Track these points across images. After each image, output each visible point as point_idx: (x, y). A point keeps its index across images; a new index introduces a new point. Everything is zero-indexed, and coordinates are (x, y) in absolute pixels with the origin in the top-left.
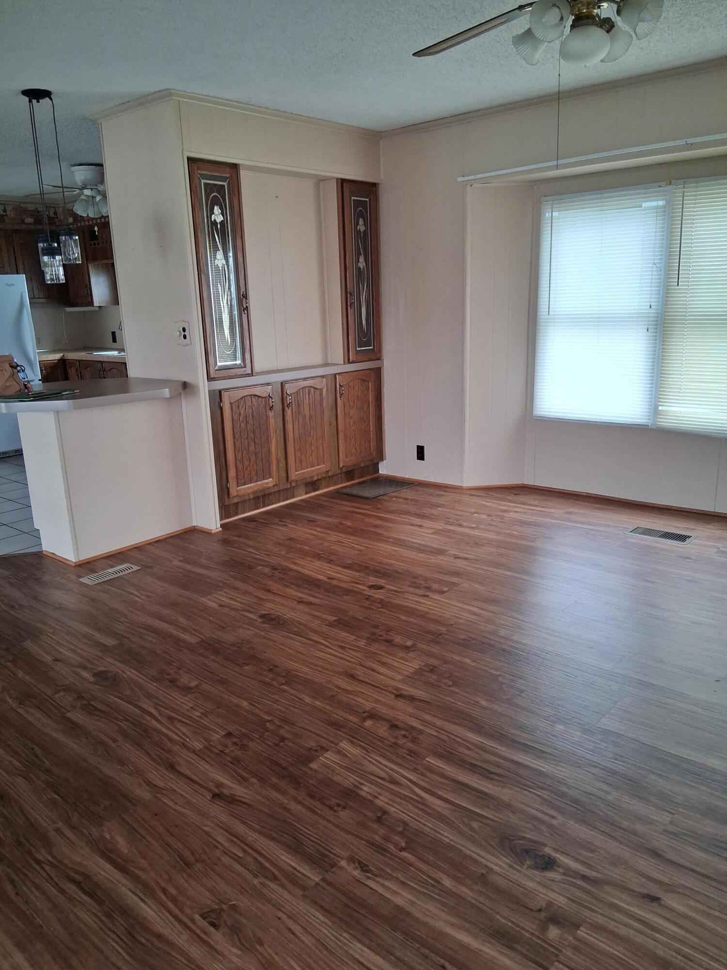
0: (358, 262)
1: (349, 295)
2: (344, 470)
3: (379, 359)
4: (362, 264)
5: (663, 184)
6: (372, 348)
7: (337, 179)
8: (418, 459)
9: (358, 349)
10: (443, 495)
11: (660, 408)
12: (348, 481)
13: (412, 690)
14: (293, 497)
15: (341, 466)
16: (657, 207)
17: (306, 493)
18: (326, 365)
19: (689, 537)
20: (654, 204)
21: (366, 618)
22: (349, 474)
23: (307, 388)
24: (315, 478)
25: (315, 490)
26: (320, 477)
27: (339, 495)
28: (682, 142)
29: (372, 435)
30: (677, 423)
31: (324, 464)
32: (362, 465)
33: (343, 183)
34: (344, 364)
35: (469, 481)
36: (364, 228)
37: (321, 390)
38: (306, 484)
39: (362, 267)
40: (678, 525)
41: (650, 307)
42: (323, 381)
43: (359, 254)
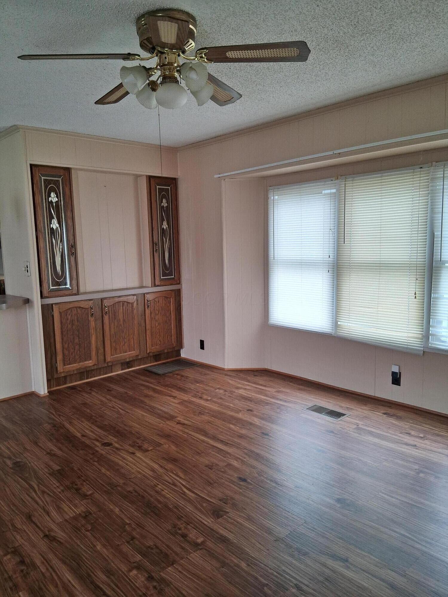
0: (162, 224)
1: (154, 245)
2: (151, 354)
3: (179, 284)
4: (165, 226)
5: (334, 179)
6: (173, 277)
7: (146, 176)
8: (201, 349)
9: (162, 278)
11: (339, 323)
12: (156, 361)
13: (59, 531)
14: (112, 372)
15: (148, 352)
16: (331, 194)
17: (122, 370)
18: (142, 287)
19: (344, 415)
20: (329, 191)
21: (79, 469)
22: (157, 357)
23: (122, 303)
24: (128, 360)
25: (129, 368)
26: (131, 359)
27: (147, 372)
29: (173, 332)
30: (348, 334)
31: (134, 351)
32: (166, 351)
33: (150, 178)
34: (152, 287)
35: (229, 364)
36: (167, 205)
37: (132, 304)
38: (122, 364)
39: (165, 228)
41: (329, 257)
42: (134, 298)
43: (163, 220)
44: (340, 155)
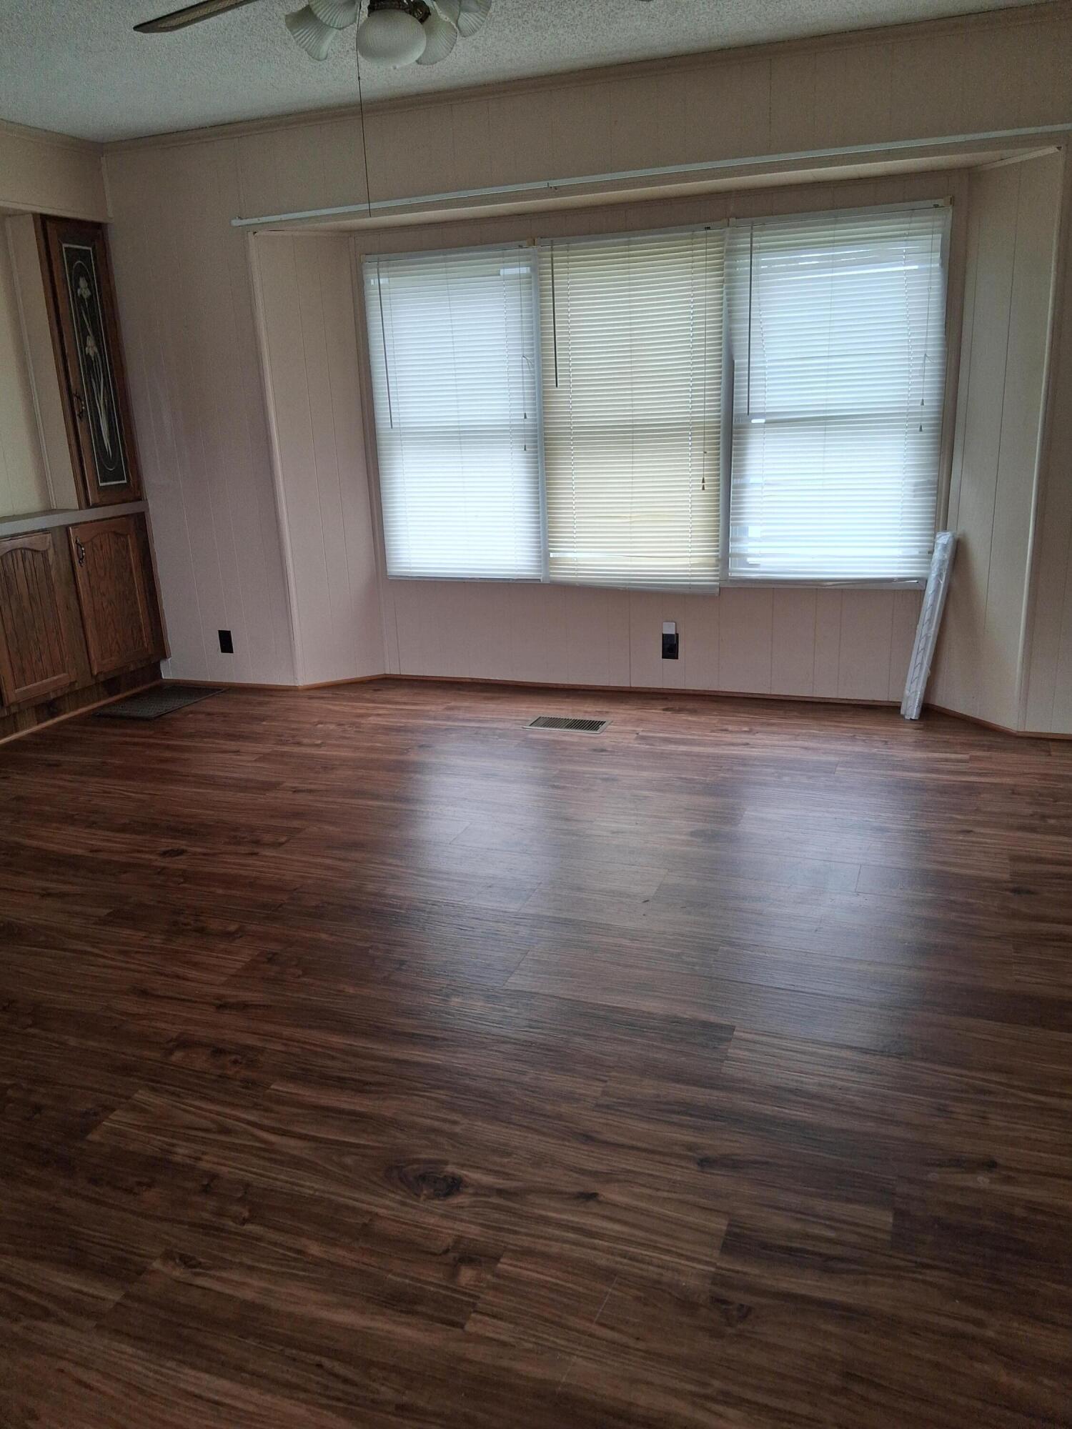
0: (85, 346)
1: (75, 399)
2: (101, 678)
3: (139, 499)
4: (91, 349)
5: (524, 243)
6: (125, 481)
7: (35, 215)
8: (222, 651)
9: (101, 484)
10: (268, 703)
11: (552, 555)
12: (111, 695)
13: (241, 993)
14: (17, 731)
15: (95, 673)
16: (520, 277)
17: (39, 722)
18: (48, 511)
19: (602, 723)
20: (515, 271)
21: (159, 902)
22: (110, 684)
23: (19, 551)
24: (52, 696)
25: (53, 716)
26: (60, 694)
27: (99, 718)
28: (543, 185)
29: (143, 619)
30: (574, 574)
31: (64, 672)
32: (132, 668)
33: (44, 221)
34: (80, 508)
35: (305, 677)
36: (89, 293)
37: (44, 554)
38: (38, 708)
39: (92, 354)
40: (589, 710)
41: (525, 417)
42: (46, 538)
43: (84, 335)
44: (557, 191)
